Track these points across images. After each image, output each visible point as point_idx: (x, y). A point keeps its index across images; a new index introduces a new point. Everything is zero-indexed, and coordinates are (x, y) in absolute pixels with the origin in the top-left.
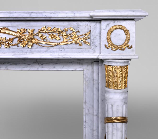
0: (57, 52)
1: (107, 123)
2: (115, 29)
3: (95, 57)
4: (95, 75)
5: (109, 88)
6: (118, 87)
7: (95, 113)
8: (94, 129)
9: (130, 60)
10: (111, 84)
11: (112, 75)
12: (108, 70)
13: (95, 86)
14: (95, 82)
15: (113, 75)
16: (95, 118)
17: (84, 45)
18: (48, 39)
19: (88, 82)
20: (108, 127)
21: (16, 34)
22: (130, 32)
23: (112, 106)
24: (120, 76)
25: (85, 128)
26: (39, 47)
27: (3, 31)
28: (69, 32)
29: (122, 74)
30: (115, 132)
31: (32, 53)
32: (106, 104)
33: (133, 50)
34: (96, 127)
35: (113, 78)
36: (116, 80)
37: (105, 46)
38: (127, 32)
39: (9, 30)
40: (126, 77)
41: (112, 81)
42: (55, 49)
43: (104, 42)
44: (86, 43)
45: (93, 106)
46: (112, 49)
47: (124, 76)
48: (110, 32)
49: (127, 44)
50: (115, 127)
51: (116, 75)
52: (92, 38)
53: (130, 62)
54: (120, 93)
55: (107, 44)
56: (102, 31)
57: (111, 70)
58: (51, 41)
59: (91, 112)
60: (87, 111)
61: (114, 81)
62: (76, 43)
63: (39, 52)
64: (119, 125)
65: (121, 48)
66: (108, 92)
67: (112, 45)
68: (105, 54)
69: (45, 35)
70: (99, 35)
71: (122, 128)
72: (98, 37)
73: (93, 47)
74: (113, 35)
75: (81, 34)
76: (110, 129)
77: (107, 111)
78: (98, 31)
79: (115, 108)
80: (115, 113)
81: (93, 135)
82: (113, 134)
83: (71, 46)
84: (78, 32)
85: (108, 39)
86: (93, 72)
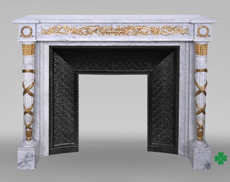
0: (171, 38)
1: (197, 72)
2: (202, 27)
3: (192, 40)
4: (187, 49)
5: (198, 55)
6: (203, 54)
7: (187, 68)
8: (187, 77)
9: (209, 41)
10: (199, 53)
11: (199, 49)
12: (198, 46)
13: (188, 54)
14: (188, 52)
15: (201, 49)
16: (187, 71)
17: (185, 34)
18: (167, 32)
19: (183, 51)
20: (197, 74)
21: (150, 29)
22: (209, 29)
23: (200, 63)
24: (204, 49)
25: (181, 77)
26: (162, 35)
27: (144, 28)
28: (178, 28)
29: (205, 48)
30: (201, 76)
31: (158, 38)
32: (196, 63)
33: (210, 37)
34: (188, 76)
35: (200, 50)
36: (202, 51)
37: (197, 35)
38: (207, 29)
39: (146, 27)
40: (207, 50)
41: (200, 51)
42: (170, 36)
43: (196, 33)
44: (186, 33)
45: (186, 65)
46: (200, 37)
47: (206, 49)
48: (199, 29)
49: (208, 34)
50: (201, 74)
51: (202, 48)
52: (189, 31)
53: (208, 42)
54: (203, 57)
55: (197, 34)
56: (195, 28)
57: (199, 46)
58: (168, 32)
59: (184, 68)
60: (182, 68)
61: (200, 52)
62: (181, 34)
63: (162, 38)
64: (204, 73)
65: (204, 36)
66: (198, 57)
67: (200, 35)
68: (197, 39)
69: (165, 30)
70: (193, 30)
71: (205, 74)
72: (192, 31)
73: (190, 35)
74: (200, 30)
75: (183, 29)
76: (199, 75)
77: (197, 66)
78: (193, 27)
79: (201, 65)
80: (202, 67)
81: (186, 81)
82: (200, 77)
83: (179, 35)
84: (182, 28)
85: (198, 32)
86: (186, 46)
